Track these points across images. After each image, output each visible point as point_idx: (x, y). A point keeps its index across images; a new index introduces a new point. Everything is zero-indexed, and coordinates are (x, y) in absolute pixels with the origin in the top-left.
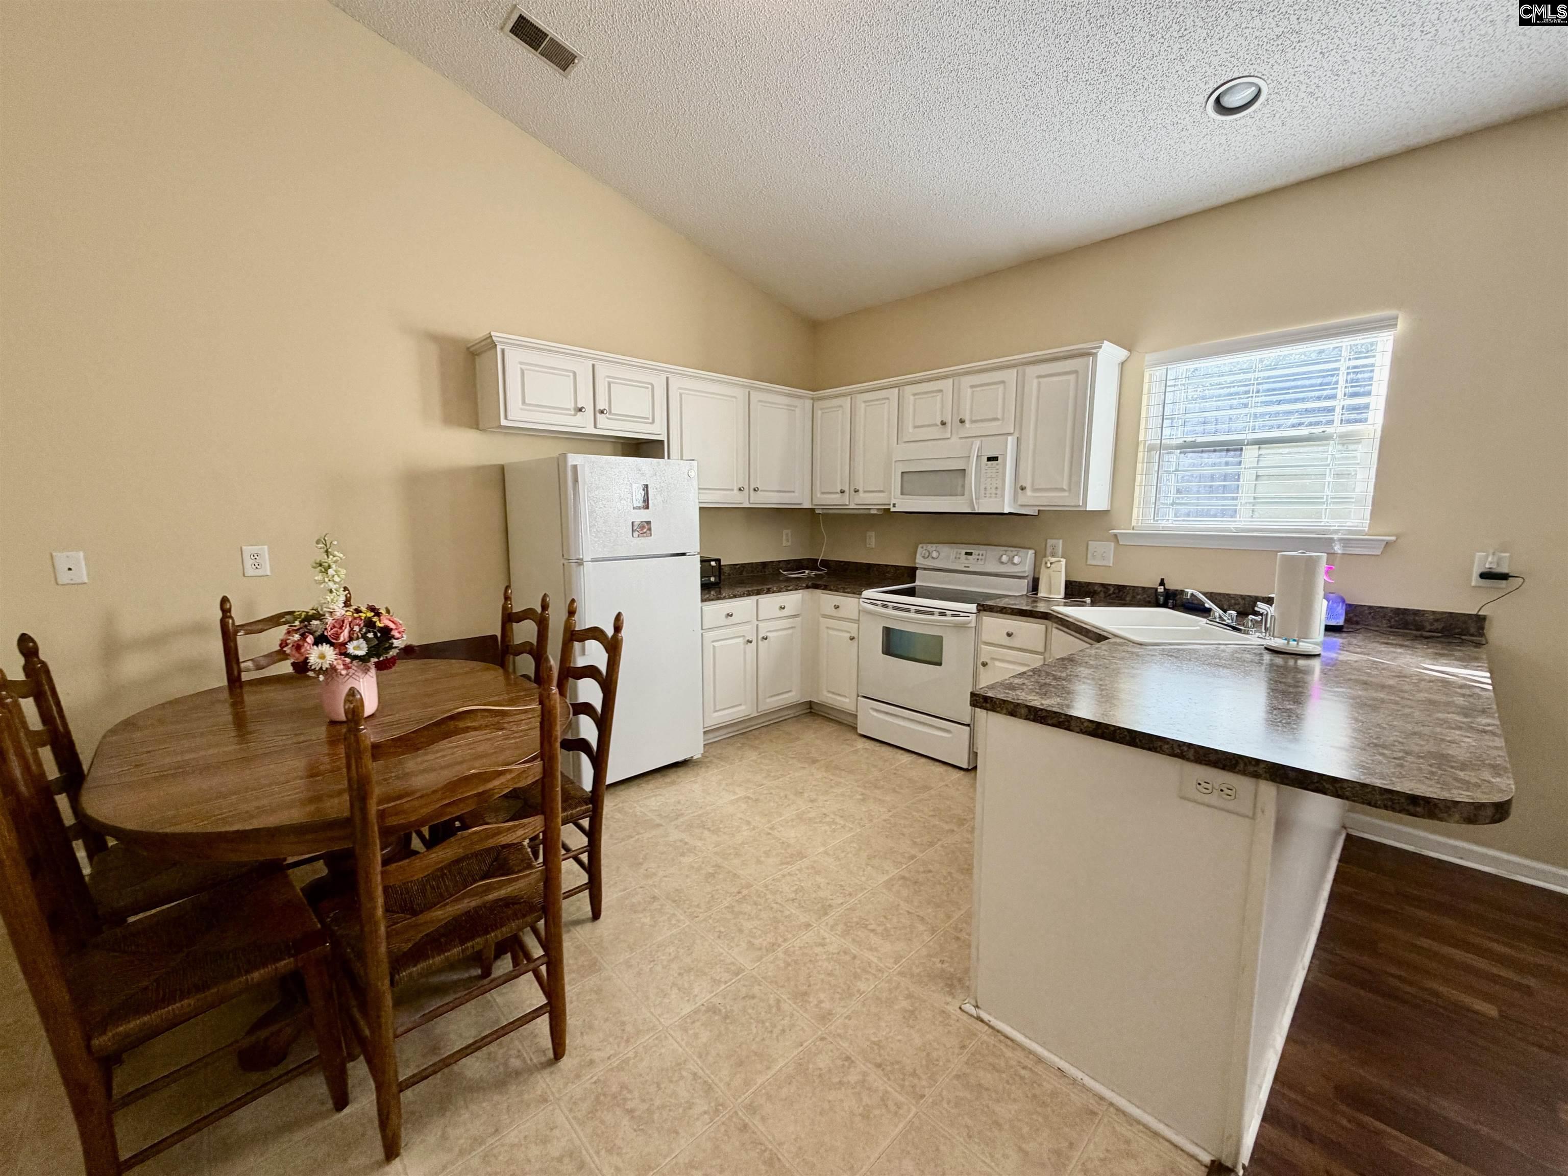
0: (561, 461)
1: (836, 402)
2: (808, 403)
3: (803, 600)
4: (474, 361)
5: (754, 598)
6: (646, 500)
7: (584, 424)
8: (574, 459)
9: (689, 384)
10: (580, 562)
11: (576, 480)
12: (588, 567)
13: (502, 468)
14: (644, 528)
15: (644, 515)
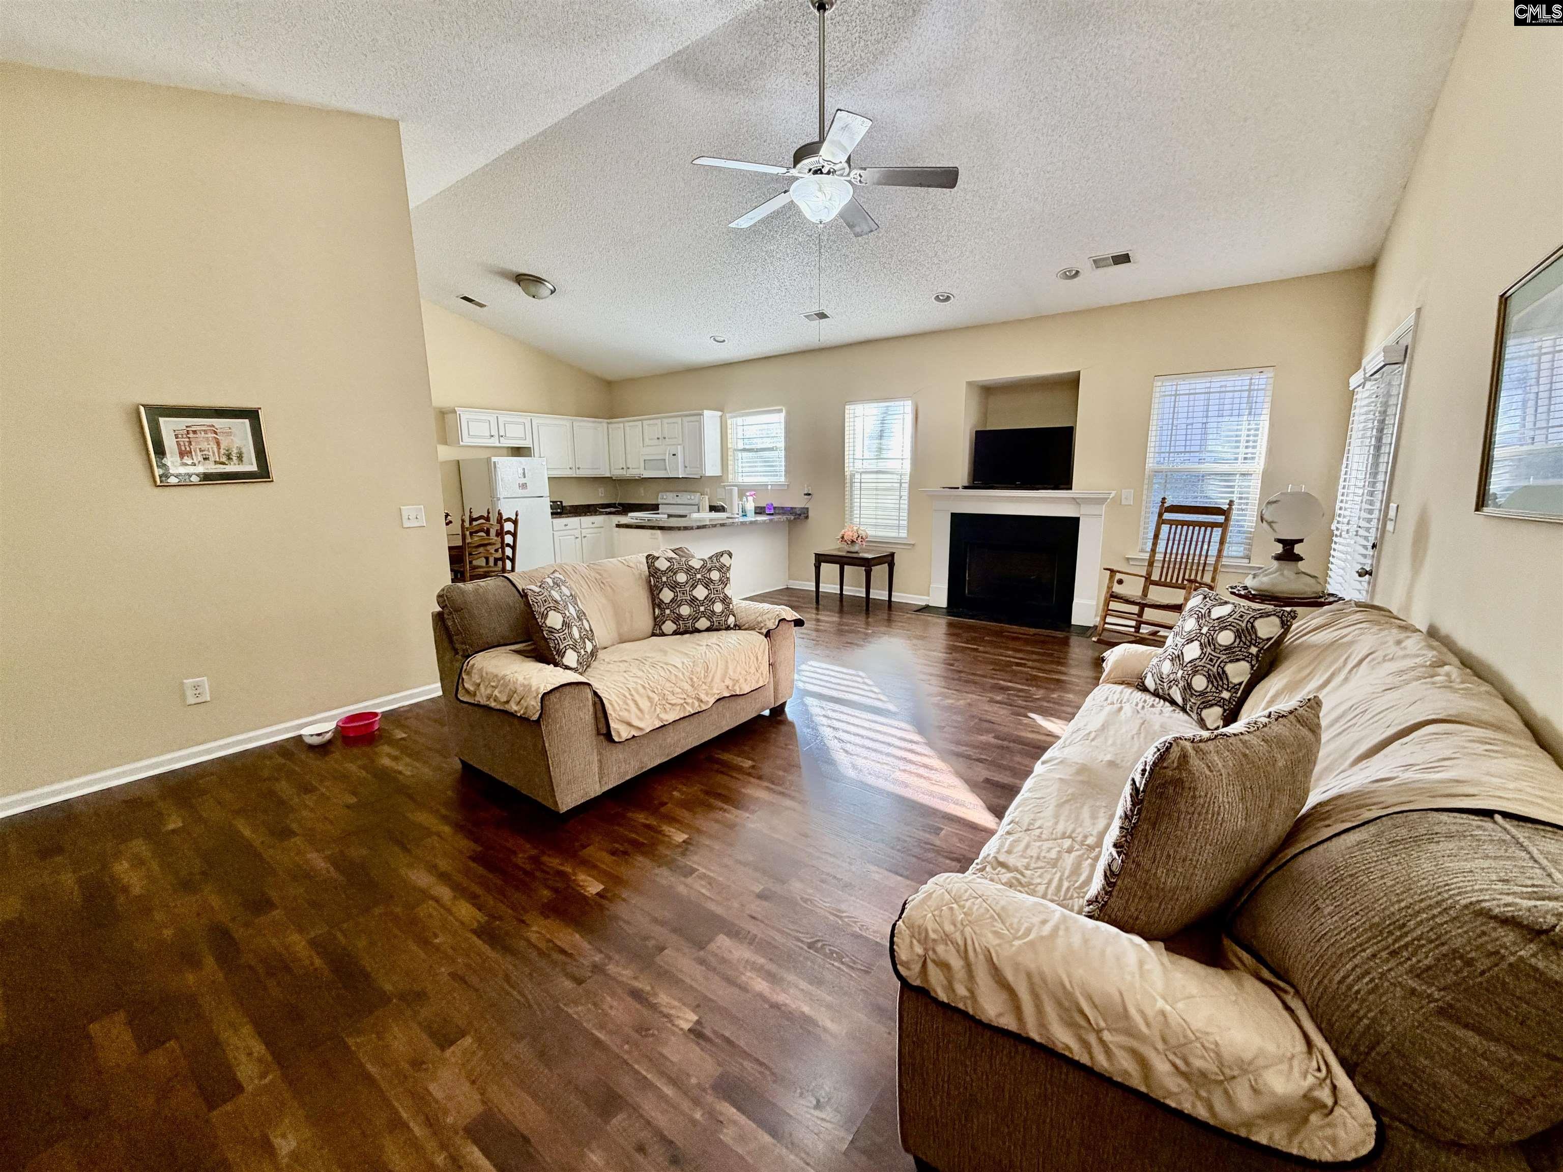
0: (488, 460)
1: (617, 425)
2: (605, 425)
3: (604, 521)
4: (443, 418)
5: (578, 518)
6: (524, 474)
7: (494, 442)
8: (494, 459)
9: (541, 421)
10: (499, 499)
11: (495, 467)
12: (502, 500)
13: (458, 461)
14: (524, 486)
15: (523, 481)
